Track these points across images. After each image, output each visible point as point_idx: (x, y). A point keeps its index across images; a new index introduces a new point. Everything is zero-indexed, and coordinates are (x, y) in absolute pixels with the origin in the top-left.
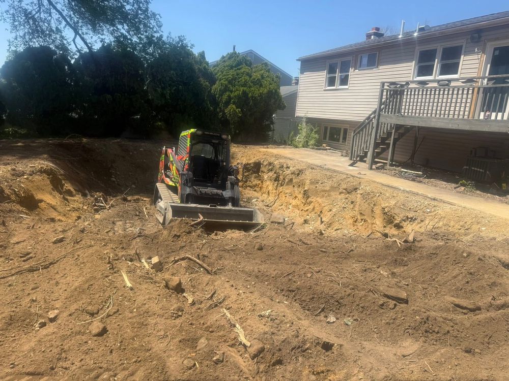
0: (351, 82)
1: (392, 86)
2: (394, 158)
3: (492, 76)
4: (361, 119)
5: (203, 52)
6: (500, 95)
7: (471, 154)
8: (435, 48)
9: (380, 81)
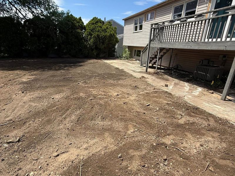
0: (143, 28)
1: (156, 26)
2: (161, 65)
3: (215, 10)
4: (145, 46)
5: (80, 17)
6: (221, 23)
7: (200, 63)
8: (183, 4)
9: (150, 24)
